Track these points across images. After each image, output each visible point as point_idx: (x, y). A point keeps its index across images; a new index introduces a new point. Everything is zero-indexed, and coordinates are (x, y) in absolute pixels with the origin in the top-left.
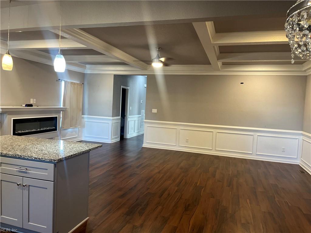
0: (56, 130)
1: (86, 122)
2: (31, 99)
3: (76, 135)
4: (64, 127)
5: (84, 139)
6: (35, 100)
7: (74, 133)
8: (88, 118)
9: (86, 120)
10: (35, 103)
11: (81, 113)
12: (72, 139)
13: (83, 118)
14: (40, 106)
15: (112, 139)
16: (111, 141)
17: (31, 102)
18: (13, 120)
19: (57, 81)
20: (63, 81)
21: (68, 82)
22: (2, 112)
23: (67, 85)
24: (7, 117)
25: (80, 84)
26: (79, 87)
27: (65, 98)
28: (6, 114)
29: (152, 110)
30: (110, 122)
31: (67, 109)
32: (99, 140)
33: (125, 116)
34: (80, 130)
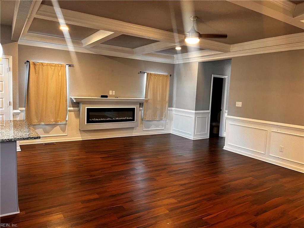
1: (174, 115)
2: (110, 91)
3: (163, 127)
4: (146, 119)
5: (172, 132)
6: (114, 92)
8: (176, 110)
9: (174, 112)
10: (114, 94)
11: (167, 105)
12: (157, 130)
13: (172, 110)
14: (119, 97)
15: (195, 135)
16: (193, 137)
17: (110, 93)
18: (87, 108)
19: (139, 73)
20: (146, 74)
21: (151, 74)
22: (76, 101)
23: (149, 78)
24: (81, 106)
25: (167, 76)
26: (166, 78)
27: (147, 90)
28: (81, 104)
29: (236, 103)
30: (193, 116)
31: (149, 101)
32: (183, 135)
33: (221, 110)
34: (167, 122)
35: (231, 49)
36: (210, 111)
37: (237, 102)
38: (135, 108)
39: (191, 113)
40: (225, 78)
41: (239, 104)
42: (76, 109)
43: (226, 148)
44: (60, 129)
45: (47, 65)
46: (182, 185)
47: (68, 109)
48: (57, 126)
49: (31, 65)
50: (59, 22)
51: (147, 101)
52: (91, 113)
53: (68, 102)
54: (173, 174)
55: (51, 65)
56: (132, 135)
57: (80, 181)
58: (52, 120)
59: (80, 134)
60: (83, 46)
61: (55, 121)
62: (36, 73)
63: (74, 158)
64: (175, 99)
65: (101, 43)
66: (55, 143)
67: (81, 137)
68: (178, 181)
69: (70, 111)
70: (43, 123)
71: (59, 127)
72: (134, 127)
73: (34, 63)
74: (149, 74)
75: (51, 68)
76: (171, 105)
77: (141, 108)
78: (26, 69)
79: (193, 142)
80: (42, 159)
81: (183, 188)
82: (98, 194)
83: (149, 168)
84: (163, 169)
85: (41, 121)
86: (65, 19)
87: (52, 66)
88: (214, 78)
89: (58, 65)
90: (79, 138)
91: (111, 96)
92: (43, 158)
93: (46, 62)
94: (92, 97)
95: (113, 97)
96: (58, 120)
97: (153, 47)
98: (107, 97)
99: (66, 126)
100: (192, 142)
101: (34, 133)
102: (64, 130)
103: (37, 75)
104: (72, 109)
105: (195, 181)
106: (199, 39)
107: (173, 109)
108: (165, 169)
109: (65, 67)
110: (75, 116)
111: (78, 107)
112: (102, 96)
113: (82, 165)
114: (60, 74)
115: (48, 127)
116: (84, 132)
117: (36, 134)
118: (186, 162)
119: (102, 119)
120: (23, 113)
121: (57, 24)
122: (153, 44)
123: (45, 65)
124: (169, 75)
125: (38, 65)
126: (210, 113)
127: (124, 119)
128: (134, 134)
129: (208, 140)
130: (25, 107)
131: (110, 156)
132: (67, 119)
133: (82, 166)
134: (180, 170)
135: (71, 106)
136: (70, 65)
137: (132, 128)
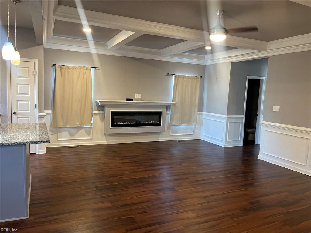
0: (160, 124)
1: (204, 120)
2: (136, 94)
3: (192, 133)
4: (173, 123)
5: (203, 138)
6: (140, 95)
7: (189, 130)
8: (206, 115)
9: (204, 117)
10: (140, 97)
11: (196, 109)
13: (202, 114)
14: (145, 100)
15: (226, 142)
16: (224, 144)
17: (136, 97)
18: (112, 112)
19: (166, 75)
20: (174, 76)
21: (179, 76)
22: (101, 104)
23: (177, 80)
24: (107, 109)
25: (197, 78)
26: (195, 80)
27: (175, 92)
28: (106, 107)
29: (273, 108)
30: (225, 121)
31: (176, 105)
32: (214, 141)
33: (257, 115)
34: (197, 127)
35: (268, 46)
36: (244, 116)
37: (274, 106)
38: (161, 112)
39: (223, 118)
40: (263, 80)
41: (276, 109)
42: (101, 112)
43: (260, 157)
44: (85, 132)
45: (73, 68)
46: (203, 197)
47: (93, 113)
48: (82, 129)
49: (57, 68)
50: (82, 24)
51: (174, 105)
52: (116, 117)
53: (94, 105)
54: (196, 184)
55: (76, 68)
56: (159, 140)
57: (96, 187)
58: (77, 123)
59: (105, 138)
60: (108, 48)
61: (80, 124)
62: (62, 76)
63: (95, 162)
64: (205, 102)
65: (125, 45)
66: (80, 146)
67: (106, 141)
68: (199, 192)
69: (95, 114)
70: (68, 126)
71: (84, 130)
72: (160, 132)
73: (60, 66)
74: (177, 76)
75: (76, 71)
76: (201, 109)
77: (168, 112)
78: (53, 72)
79: (225, 149)
80: (63, 162)
81: (205, 201)
82: (111, 202)
83: (170, 176)
84: (186, 179)
85: (66, 124)
86: (88, 21)
87: (78, 69)
88: (249, 80)
89: (84, 68)
90: (103, 141)
91: (137, 99)
92: (65, 161)
93: (72, 65)
94: (117, 100)
95: (139, 101)
96: (83, 123)
97: (181, 47)
98: (132, 100)
99: (91, 129)
100: (223, 150)
101: (45, 137)
102: (89, 133)
103: (63, 78)
104: (97, 112)
105: (219, 193)
106: (226, 35)
107: (204, 113)
108: (188, 178)
109: (91, 70)
110: (100, 119)
111: (103, 110)
112: (128, 100)
113: (102, 170)
114: (85, 77)
115: (73, 131)
116: (109, 136)
117: (47, 137)
118: (212, 172)
119: (127, 123)
120: (50, 116)
121: (80, 26)
122: (180, 44)
123: (71, 68)
124: (199, 77)
125: (64, 68)
126: (245, 118)
127: (150, 123)
128: (161, 139)
129: (242, 148)
130: (51, 110)
131: (132, 161)
132: (92, 122)
133: (101, 172)
134: (204, 180)
135: (97, 109)
136: (95, 68)
137: (158, 133)
